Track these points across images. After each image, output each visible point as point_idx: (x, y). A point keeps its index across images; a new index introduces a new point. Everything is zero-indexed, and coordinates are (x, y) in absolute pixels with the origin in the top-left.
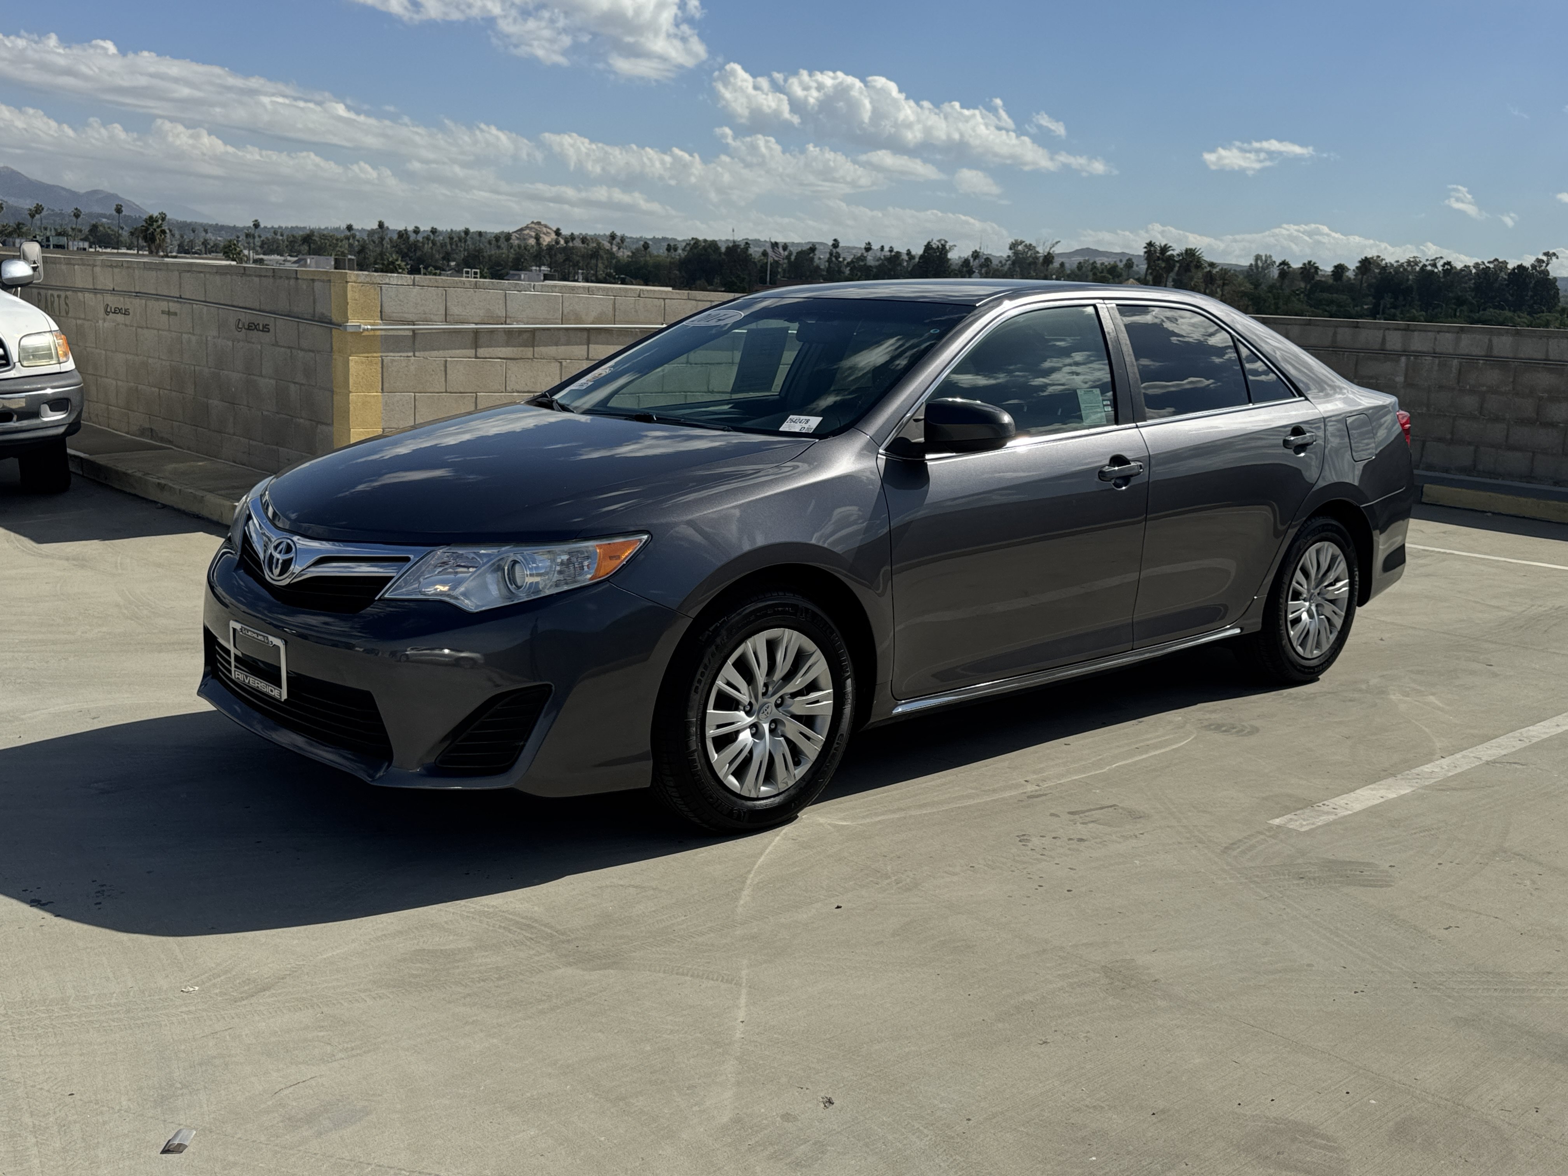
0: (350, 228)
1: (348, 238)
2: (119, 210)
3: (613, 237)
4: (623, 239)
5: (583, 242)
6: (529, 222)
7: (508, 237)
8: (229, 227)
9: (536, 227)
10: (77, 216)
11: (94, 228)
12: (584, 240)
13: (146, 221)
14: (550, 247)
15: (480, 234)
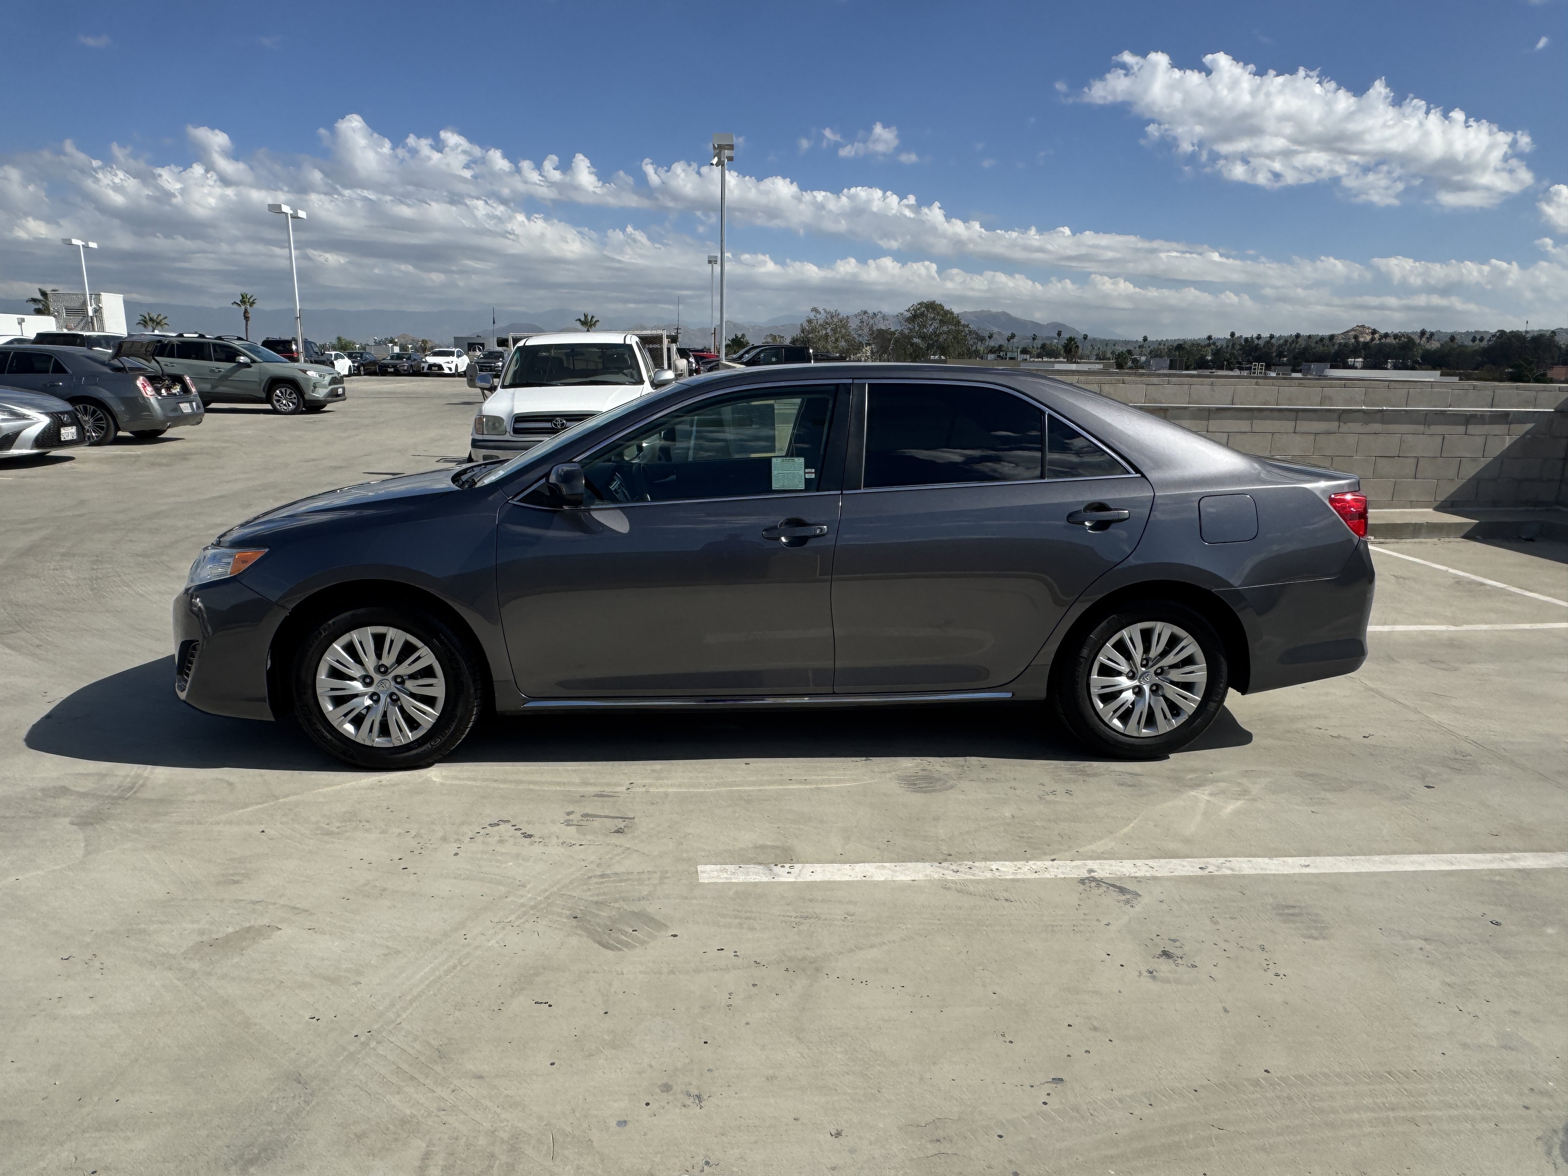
0: (1210, 338)
1: (1209, 345)
2: (1059, 334)
3: (1423, 333)
4: (1432, 334)
5: (1395, 338)
6: (1355, 326)
7: (1332, 337)
8: (1133, 342)
9: (1361, 329)
10: (1034, 339)
11: (1043, 346)
12: (1396, 336)
13: (1067, 340)
14: (1366, 344)
15: (1310, 337)
